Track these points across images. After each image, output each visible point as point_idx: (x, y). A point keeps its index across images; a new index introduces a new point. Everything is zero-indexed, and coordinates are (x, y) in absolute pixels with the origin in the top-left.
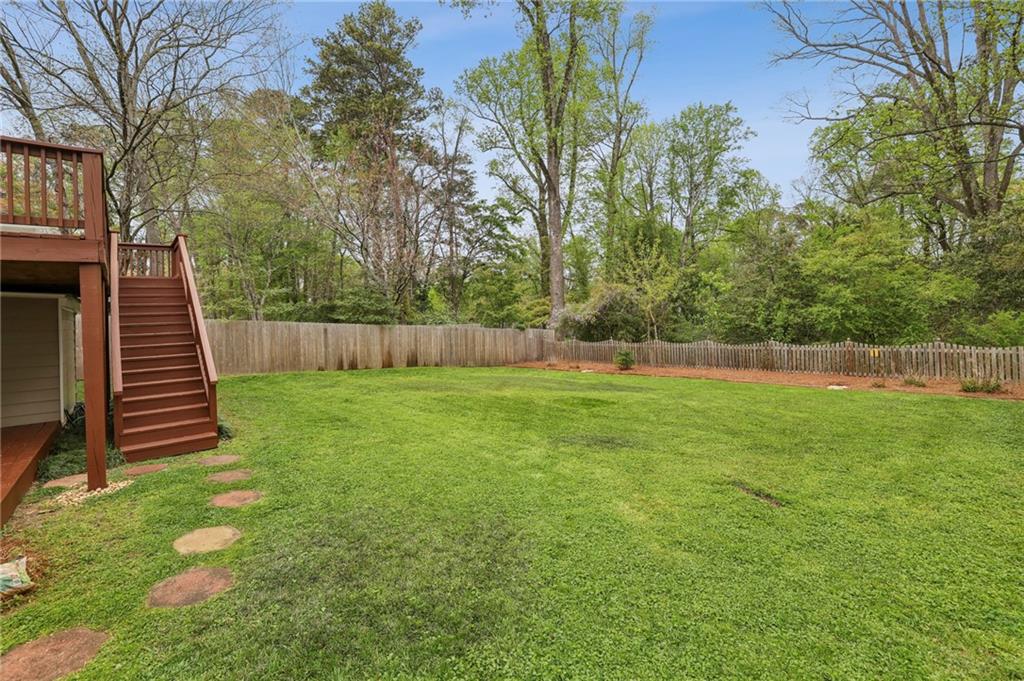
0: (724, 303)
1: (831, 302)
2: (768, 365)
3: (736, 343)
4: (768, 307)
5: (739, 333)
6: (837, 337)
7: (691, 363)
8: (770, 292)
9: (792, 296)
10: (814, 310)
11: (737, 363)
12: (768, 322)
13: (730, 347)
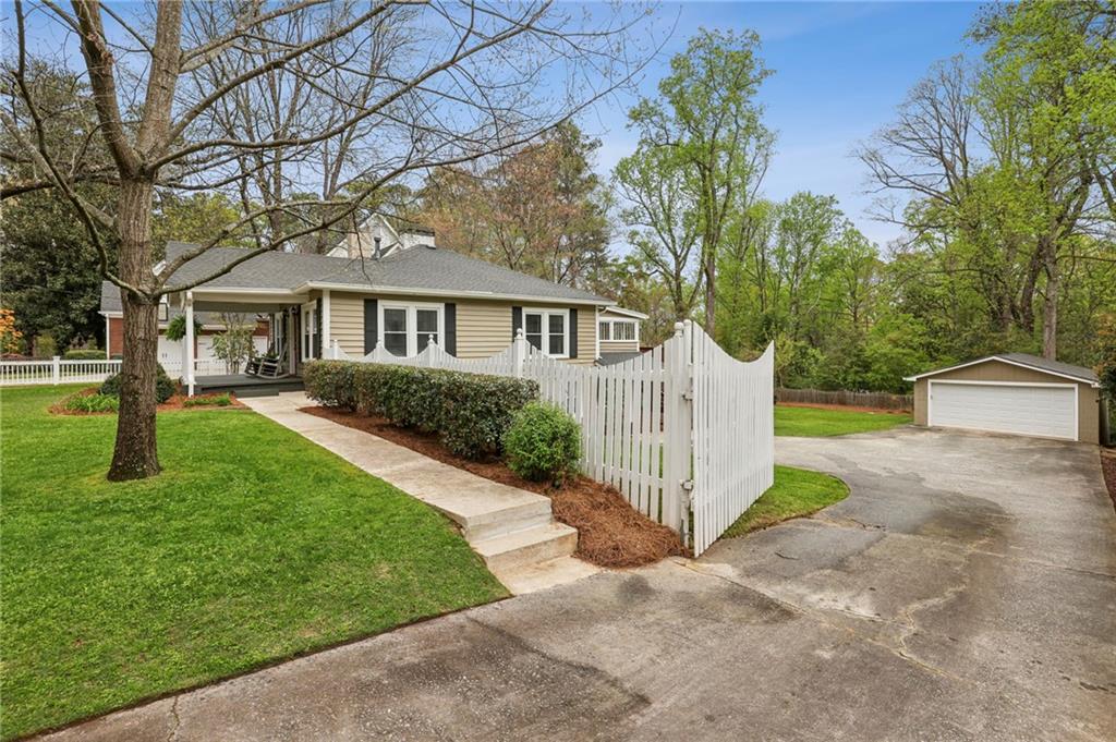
0: (820, 367)
1: (877, 372)
2: (842, 402)
3: (826, 390)
4: (845, 372)
5: (829, 386)
6: (880, 388)
7: (801, 400)
8: (847, 363)
9: (859, 366)
10: (869, 375)
11: (827, 401)
12: (845, 380)
13: (824, 392)
